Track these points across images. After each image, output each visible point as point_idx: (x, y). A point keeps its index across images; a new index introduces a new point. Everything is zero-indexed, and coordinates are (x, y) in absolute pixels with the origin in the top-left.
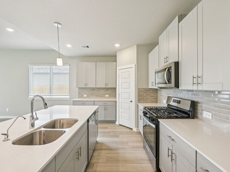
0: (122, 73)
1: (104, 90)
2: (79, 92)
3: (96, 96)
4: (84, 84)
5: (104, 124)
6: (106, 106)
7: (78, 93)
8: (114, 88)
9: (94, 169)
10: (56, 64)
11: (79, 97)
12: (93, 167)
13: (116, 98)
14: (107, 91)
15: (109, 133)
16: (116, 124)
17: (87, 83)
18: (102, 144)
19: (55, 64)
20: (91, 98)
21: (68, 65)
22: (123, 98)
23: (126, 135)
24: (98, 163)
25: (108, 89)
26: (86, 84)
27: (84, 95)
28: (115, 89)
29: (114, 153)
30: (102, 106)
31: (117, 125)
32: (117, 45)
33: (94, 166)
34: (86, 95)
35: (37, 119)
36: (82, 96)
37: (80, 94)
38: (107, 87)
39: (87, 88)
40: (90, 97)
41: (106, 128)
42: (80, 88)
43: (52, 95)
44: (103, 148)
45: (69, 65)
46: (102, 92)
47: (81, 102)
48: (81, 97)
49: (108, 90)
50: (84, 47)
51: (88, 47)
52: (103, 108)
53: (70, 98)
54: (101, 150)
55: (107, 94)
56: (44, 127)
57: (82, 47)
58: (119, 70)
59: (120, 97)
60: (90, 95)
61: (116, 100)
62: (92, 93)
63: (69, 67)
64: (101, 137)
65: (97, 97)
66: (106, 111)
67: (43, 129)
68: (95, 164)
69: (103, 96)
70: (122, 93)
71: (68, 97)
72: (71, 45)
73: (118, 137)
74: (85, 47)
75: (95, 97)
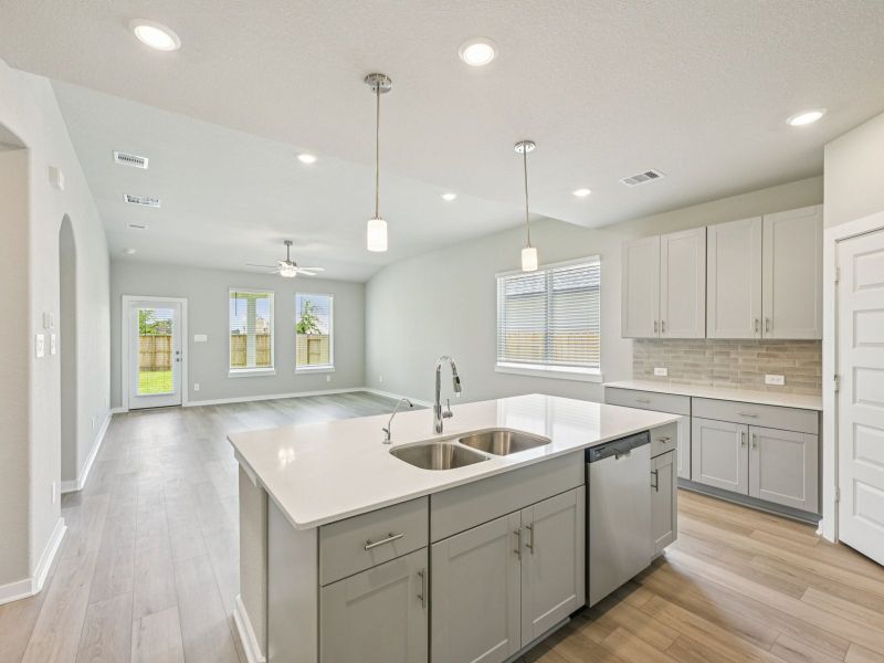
0: (856, 256)
1: (756, 352)
2: (635, 357)
3: (714, 378)
4: (653, 325)
5: (731, 506)
6: (753, 431)
7: (630, 360)
8: (811, 342)
9: (609, 640)
10: (521, 268)
11: (637, 376)
12: (607, 635)
13: (820, 394)
14: (775, 356)
15: (750, 555)
16: (818, 532)
17: (664, 318)
18: (684, 580)
19: (517, 267)
20: (689, 384)
21: (597, 257)
22: (861, 401)
23: (857, 607)
24: (632, 632)
25: (779, 346)
26: (660, 326)
27: (656, 370)
28: (816, 345)
29: (724, 643)
30: (732, 427)
31: (822, 542)
32: (806, 119)
33: (614, 633)
34: (665, 370)
35: (449, 415)
36: (648, 373)
37: (642, 363)
38: (768, 336)
39: (663, 340)
40: (682, 377)
41: (747, 532)
42: (639, 341)
43: (550, 362)
44: (682, 597)
45: (601, 259)
46: (742, 358)
47: (638, 395)
48: (646, 376)
49: (785, 350)
50: (639, 179)
51: (652, 175)
52: (738, 437)
53: (603, 376)
54: (670, 598)
55: (774, 372)
56: (461, 441)
57: (627, 181)
58: (837, 241)
59: (841, 395)
60: (683, 371)
61: (819, 409)
62: (690, 361)
63: (599, 263)
64: (693, 555)
65: (716, 382)
66: (755, 454)
67: (456, 442)
68: (619, 630)
69: (750, 380)
70: (859, 372)
71: (597, 372)
72: (590, 188)
73: (797, 592)
74: (640, 181)
75: (708, 382)
